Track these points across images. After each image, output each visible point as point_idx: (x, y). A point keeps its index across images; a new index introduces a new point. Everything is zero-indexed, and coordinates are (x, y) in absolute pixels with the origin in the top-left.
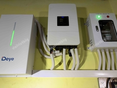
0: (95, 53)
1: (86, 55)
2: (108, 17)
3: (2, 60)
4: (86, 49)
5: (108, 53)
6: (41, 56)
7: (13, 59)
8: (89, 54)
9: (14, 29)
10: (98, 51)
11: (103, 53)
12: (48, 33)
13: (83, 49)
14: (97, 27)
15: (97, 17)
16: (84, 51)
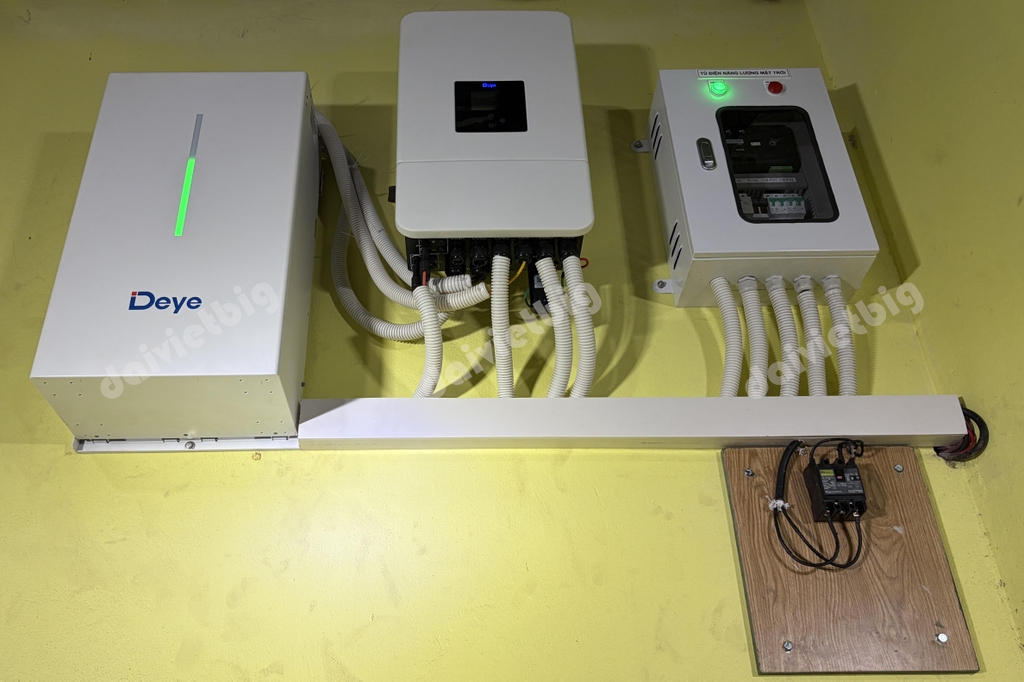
0: (706, 312)
1: (643, 328)
2: (776, 87)
3: (132, 307)
4: (643, 290)
5: (778, 296)
6: (350, 332)
7: (194, 303)
8: (669, 316)
9: (193, 152)
10: (720, 287)
11: (751, 297)
12: (399, 170)
13: (626, 288)
14: (705, 148)
15: (706, 89)
16: (631, 302)
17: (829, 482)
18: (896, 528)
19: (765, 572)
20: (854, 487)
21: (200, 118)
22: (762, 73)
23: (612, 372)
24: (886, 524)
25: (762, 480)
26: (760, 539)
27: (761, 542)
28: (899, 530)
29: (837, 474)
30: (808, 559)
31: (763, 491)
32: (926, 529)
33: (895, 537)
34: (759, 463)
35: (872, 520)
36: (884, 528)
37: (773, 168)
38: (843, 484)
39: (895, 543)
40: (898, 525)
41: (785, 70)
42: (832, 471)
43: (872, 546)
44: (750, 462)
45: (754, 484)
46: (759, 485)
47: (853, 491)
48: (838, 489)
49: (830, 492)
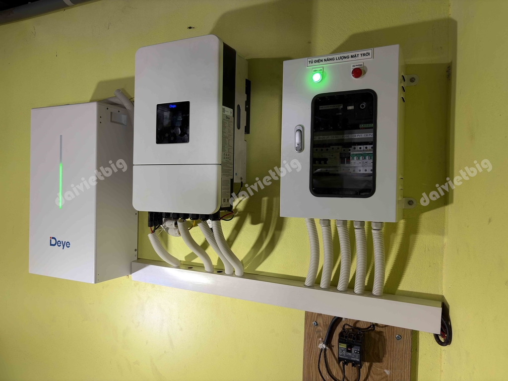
5: (340, 231)
9: (61, 159)
11: (324, 231)
17: (342, 351)
18: (386, 371)
19: (313, 376)
20: (355, 357)
21: (61, 136)
22: (352, 57)
23: (262, 252)
24: (381, 367)
25: (321, 329)
26: (313, 359)
27: (314, 361)
28: (387, 372)
29: (348, 347)
30: (334, 375)
31: (320, 335)
32: (403, 375)
33: (383, 376)
34: (321, 319)
35: (374, 363)
36: (378, 369)
37: (361, 126)
38: (350, 354)
39: (383, 379)
40: (387, 369)
41: (370, 51)
42: (345, 345)
43: (369, 377)
44: (317, 318)
45: (317, 330)
46: (319, 331)
47: (354, 359)
48: (346, 356)
49: (341, 357)
